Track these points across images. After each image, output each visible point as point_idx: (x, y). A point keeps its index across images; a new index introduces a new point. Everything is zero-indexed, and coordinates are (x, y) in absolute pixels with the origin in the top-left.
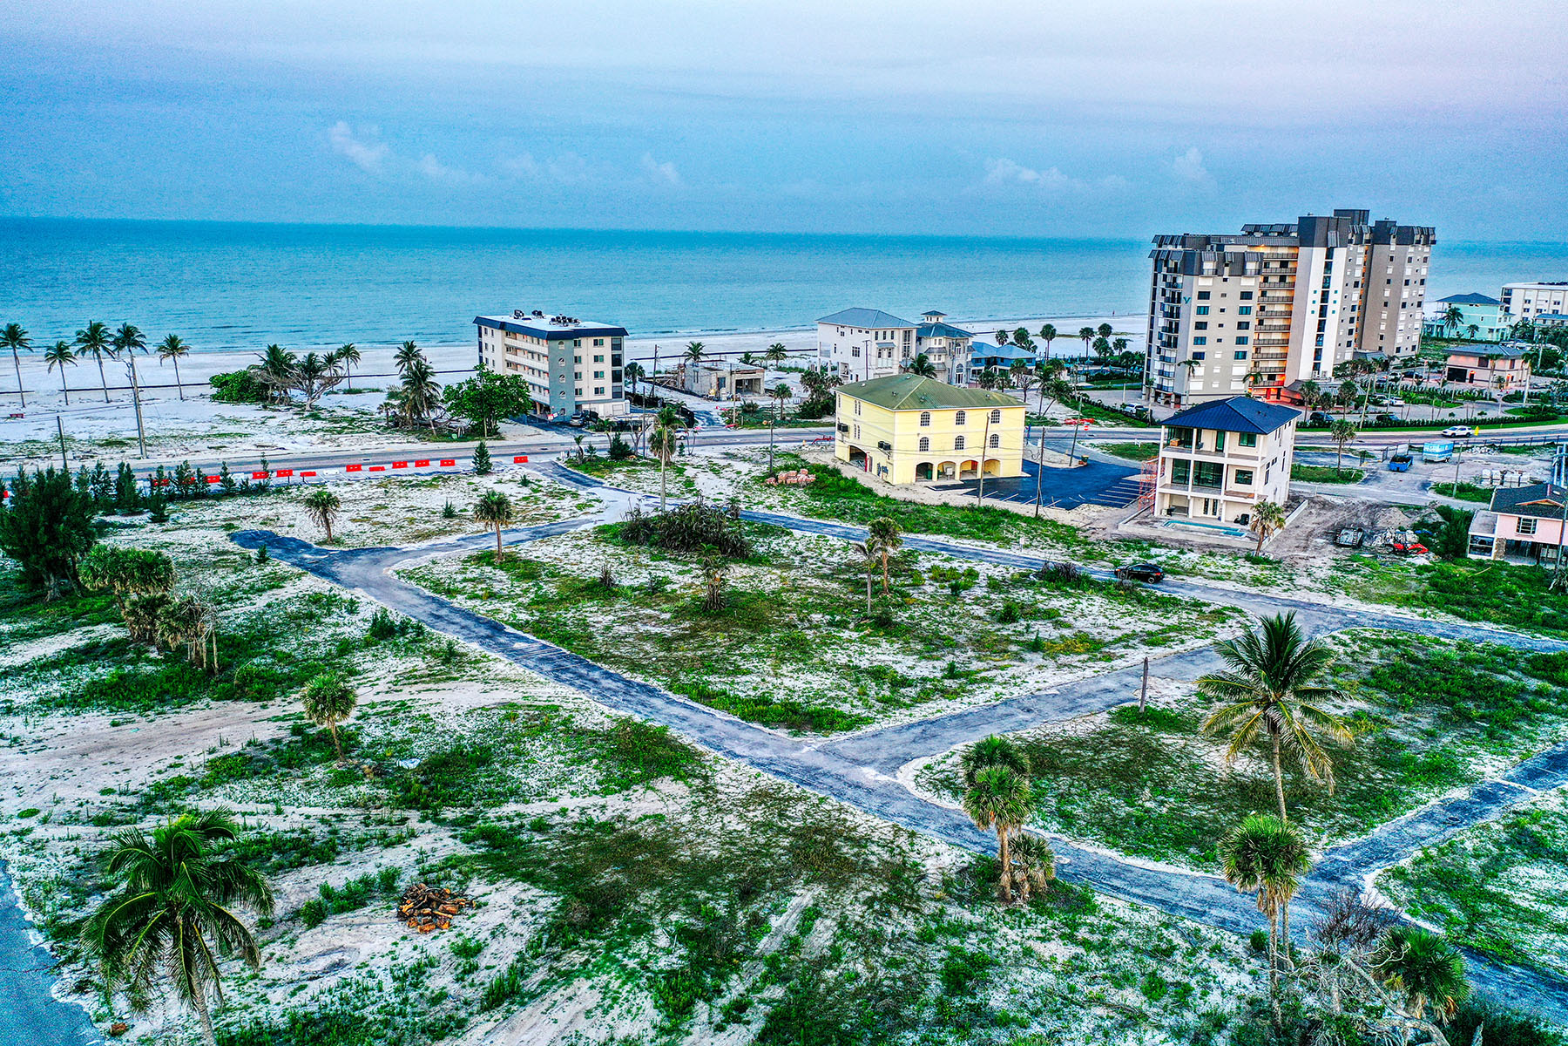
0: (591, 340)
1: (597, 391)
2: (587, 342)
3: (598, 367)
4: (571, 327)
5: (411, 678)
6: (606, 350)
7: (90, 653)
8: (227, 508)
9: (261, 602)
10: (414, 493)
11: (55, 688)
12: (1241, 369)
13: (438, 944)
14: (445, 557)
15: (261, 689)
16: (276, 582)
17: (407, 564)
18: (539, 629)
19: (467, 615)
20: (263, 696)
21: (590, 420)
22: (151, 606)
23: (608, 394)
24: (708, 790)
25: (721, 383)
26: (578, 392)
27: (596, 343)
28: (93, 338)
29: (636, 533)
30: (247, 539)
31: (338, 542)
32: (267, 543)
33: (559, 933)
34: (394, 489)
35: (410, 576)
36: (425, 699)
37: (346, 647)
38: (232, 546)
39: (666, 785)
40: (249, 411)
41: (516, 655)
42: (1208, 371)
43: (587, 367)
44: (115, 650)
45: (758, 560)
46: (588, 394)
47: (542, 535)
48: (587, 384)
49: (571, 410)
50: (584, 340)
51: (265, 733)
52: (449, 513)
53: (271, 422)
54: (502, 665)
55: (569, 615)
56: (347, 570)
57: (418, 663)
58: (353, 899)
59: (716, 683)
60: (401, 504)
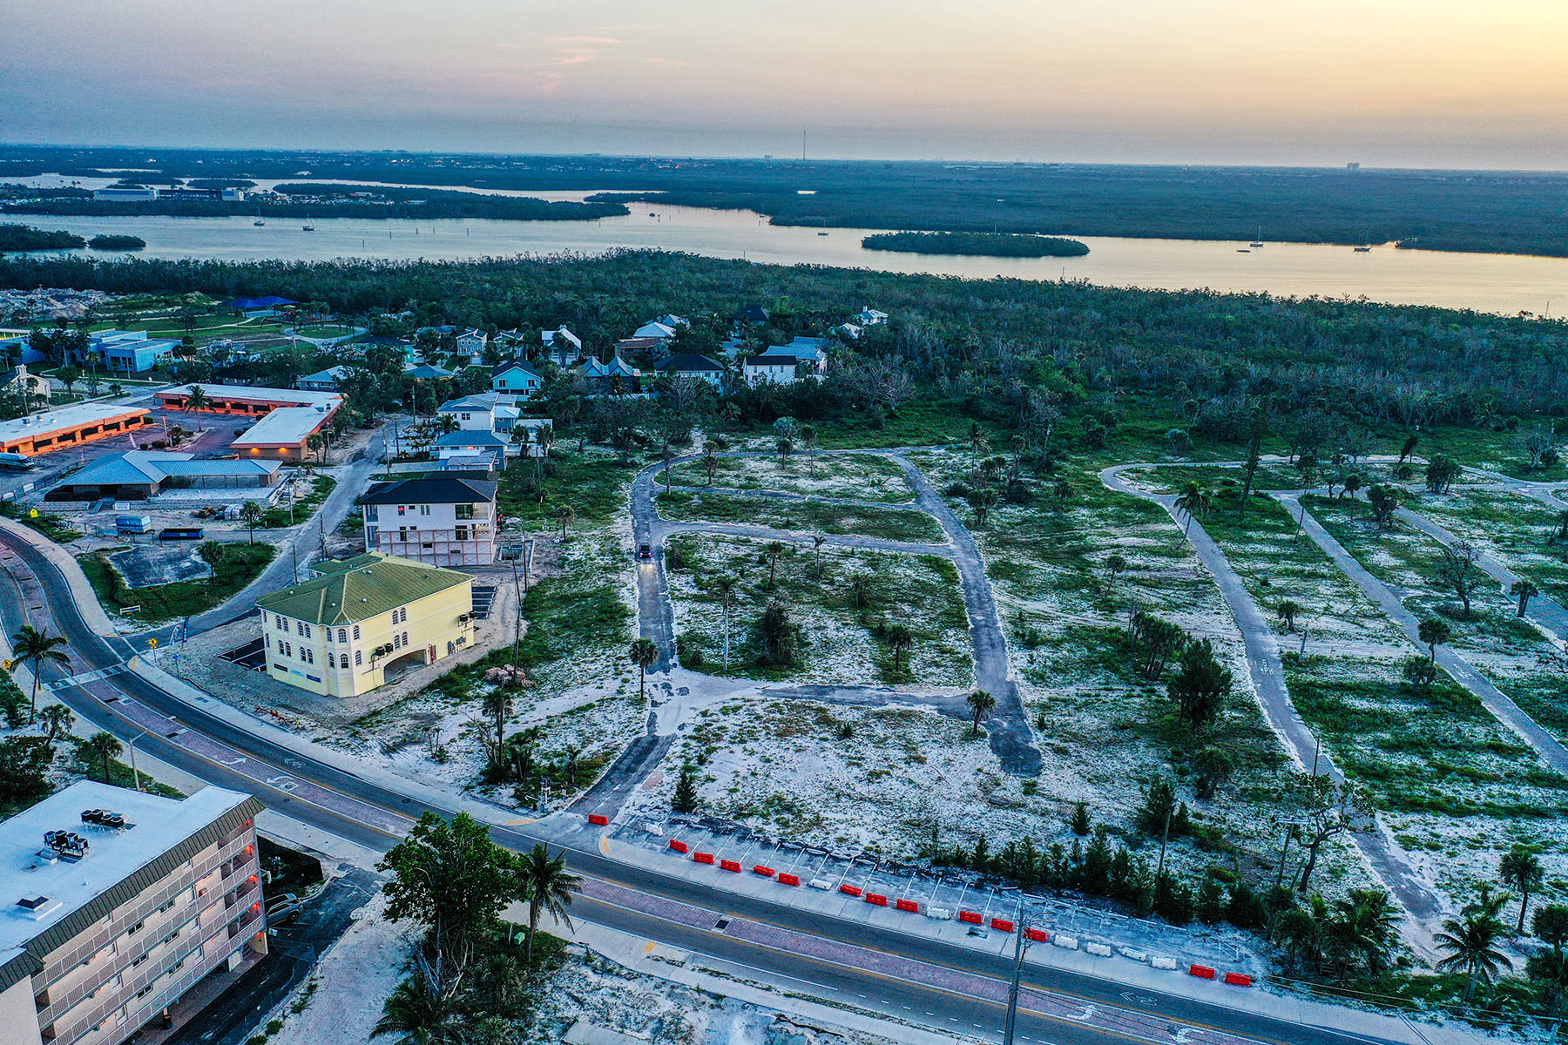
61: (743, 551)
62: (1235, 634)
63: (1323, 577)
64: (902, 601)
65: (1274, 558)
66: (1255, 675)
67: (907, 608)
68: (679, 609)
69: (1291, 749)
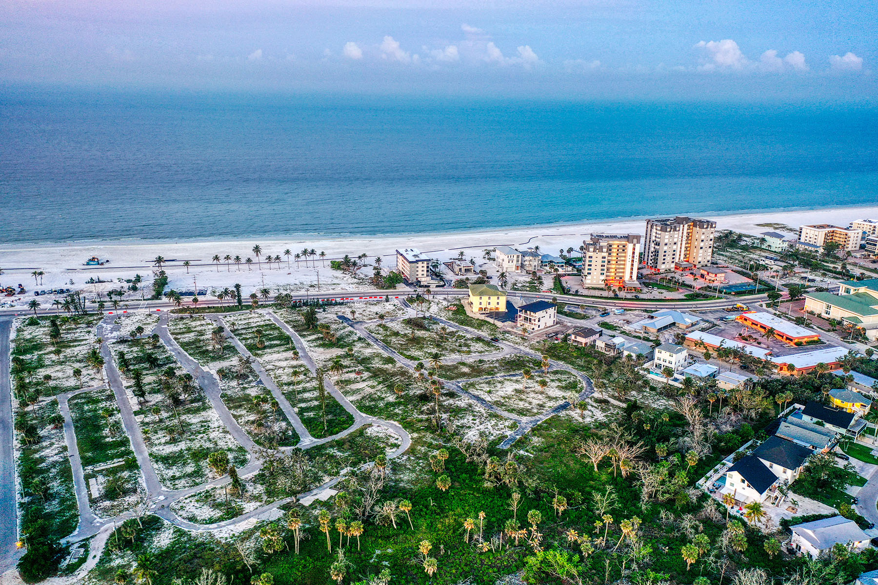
1: (422, 275)
2: (420, 263)
3: (423, 269)
4: (417, 259)
5: (362, 347)
6: (425, 264)
7: (318, 339)
8: (337, 308)
9: (342, 331)
10: (372, 307)
11: (315, 344)
12: (603, 277)
13: (359, 376)
14: (372, 325)
15: (342, 347)
16: (344, 327)
17: (366, 325)
18: (383, 341)
19: (373, 337)
20: (342, 348)
21: (418, 283)
22: (328, 333)
24: (395, 366)
25: (460, 269)
26: (418, 275)
27: (422, 263)
29: (409, 322)
30: (340, 317)
31: (355, 319)
32: (343, 318)
33: (371, 377)
34: (368, 305)
35: (366, 328)
36: (363, 350)
37: (354, 341)
38: (337, 319)
39: (390, 365)
40: (339, 273)
41: (378, 345)
42: (592, 277)
43: (420, 269)
44: (322, 339)
45: (428, 330)
46: (420, 275)
47: (392, 320)
48: (420, 273)
49: (415, 280)
51: (343, 353)
52: (377, 314)
53: (345, 279)
54: (376, 346)
55: (389, 339)
56: (356, 326)
57: (364, 345)
58: (351, 372)
59: (405, 352)
60: (369, 310)
62: (310, 354)
63: (286, 384)
65: (305, 390)
66: (301, 344)
69: (291, 330)
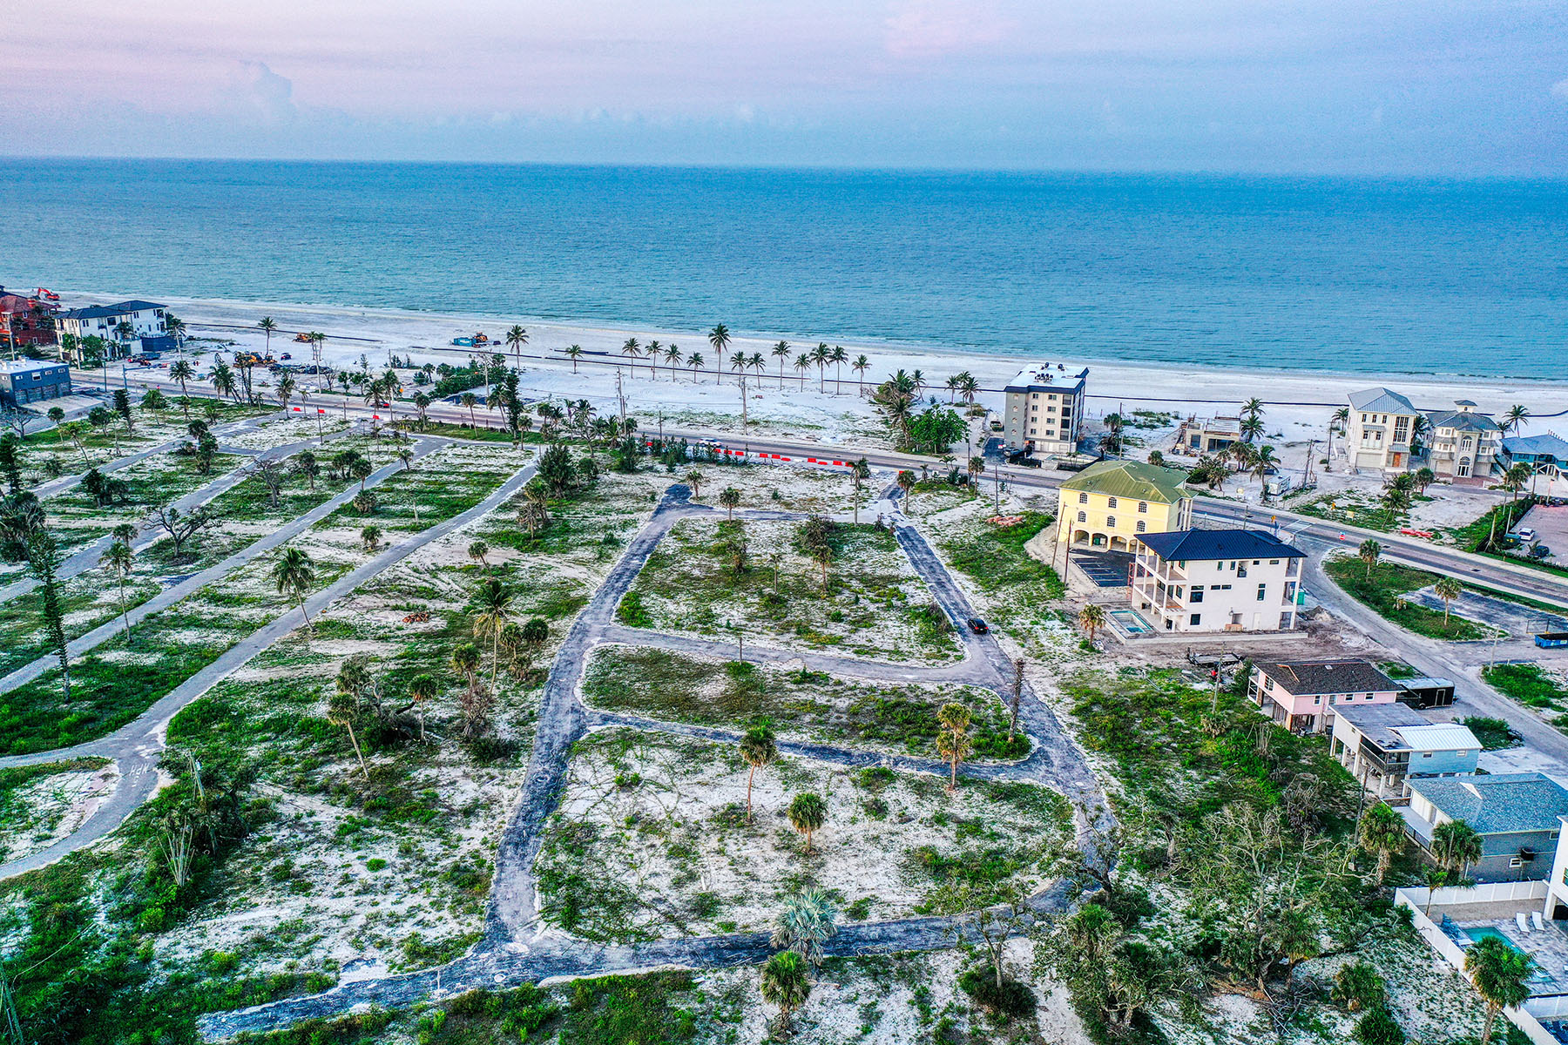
0: (1047, 395)
1: (1048, 433)
2: (1044, 396)
3: (1051, 415)
4: (1038, 383)
5: (576, 560)
6: (1058, 403)
11: (491, 530)
16: (637, 511)
17: (696, 517)
23: (1057, 436)
25: (1196, 439)
26: (1033, 431)
27: (1050, 397)
28: (821, 353)
30: (674, 489)
31: (701, 499)
32: (677, 493)
35: (682, 522)
38: (662, 491)
41: (623, 564)
43: (1042, 414)
46: (1041, 434)
48: (1041, 427)
50: (1041, 395)
54: (610, 566)
56: (669, 513)
59: (650, 597)
61: (861, 637)
63: (212, 597)
64: (698, 579)
67: (696, 572)
68: (908, 570)
